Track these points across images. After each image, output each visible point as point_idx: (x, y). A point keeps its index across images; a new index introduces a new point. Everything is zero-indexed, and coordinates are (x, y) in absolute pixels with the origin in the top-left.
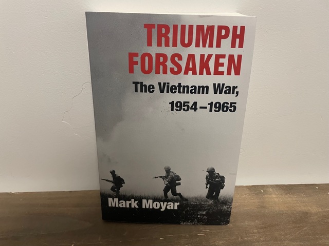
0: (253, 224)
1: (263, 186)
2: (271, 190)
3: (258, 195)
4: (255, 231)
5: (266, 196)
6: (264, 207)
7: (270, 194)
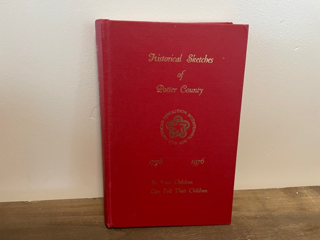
0: (297, 226)
1: (297, 188)
2: (305, 191)
3: (294, 197)
4: (302, 234)
5: (302, 198)
6: (303, 209)
7: (307, 196)
